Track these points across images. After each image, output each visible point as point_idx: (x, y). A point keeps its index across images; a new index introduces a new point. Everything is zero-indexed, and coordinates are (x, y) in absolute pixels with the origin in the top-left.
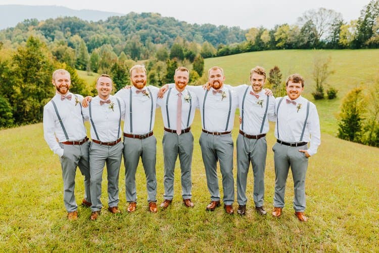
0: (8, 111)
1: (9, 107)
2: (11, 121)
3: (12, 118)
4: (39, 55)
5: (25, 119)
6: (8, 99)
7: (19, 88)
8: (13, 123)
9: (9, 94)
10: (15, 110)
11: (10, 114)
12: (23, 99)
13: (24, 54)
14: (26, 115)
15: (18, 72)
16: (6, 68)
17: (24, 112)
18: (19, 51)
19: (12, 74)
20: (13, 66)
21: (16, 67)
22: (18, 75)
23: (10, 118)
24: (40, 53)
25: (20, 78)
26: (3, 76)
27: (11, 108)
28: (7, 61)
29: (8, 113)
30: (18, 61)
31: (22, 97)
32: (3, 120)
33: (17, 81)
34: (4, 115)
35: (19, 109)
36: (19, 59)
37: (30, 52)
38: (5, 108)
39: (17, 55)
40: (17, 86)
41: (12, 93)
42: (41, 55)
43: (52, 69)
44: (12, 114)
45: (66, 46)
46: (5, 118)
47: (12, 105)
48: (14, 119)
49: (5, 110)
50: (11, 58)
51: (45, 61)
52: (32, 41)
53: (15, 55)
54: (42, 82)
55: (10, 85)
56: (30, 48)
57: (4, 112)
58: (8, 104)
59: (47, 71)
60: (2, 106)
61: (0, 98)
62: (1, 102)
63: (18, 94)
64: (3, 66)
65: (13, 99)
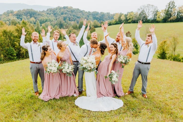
0: (14, 53)
2: (15, 57)
4: (27, 28)
5: (21, 57)
6: (14, 48)
7: (18, 43)
8: (16, 58)
9: (14, 46)
10: (17, 53)
11: (15, 54)
13: (20, 28)
14: (21, 55)
15: (17, 36)
16: (13, 34)
17: (20, 54)
18: (17, 27)
19: (14, 37)
20: (15, 33)
21: (16, 34)
22: (17, 37)
25: (18, 39)
26: (12, 38)
27: (15, 52)
28: (13, 31)
30: (18, 31)
31: (19, 47)
32: (12, 57)
34: (12, 55)
35: (19, 52)
37: (22, 27)
38: (13, 52)
40: (17, 42)
41: (16, 45)
45: (30, 23)
46: (13, 56)
47: (16, 51)
49: (13, 53)
50: (14, 30)
51: (29, 31)
52: (23, 22)
53: (16, 28)
54: (28, 40)
55: (14, 41)
56: (22, 25)
57: (12, 54)
58: (14, 50)
60: (12, 51)
61: (11, 48)
62: (11, 49)
63: (17, 46)
64: (11, 33)
65: (16, 48)
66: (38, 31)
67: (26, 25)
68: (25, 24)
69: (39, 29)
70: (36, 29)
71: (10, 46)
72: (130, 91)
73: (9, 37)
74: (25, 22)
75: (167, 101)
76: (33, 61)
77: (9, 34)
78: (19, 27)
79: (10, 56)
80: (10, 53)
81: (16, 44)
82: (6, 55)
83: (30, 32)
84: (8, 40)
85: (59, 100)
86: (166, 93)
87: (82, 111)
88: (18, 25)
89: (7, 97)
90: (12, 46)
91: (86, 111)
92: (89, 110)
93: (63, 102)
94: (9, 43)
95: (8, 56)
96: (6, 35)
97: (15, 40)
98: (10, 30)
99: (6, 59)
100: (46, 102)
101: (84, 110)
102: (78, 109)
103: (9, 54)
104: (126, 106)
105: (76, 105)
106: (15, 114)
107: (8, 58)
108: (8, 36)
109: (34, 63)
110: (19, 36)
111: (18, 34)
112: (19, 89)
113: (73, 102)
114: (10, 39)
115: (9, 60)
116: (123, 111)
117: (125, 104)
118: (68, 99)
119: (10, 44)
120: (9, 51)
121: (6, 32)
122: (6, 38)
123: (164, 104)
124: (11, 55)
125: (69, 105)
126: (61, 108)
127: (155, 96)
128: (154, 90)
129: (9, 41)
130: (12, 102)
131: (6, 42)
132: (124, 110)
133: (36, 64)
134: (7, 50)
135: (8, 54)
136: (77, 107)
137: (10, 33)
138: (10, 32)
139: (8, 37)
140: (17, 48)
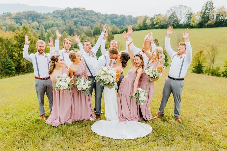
0: (12, 66)
1: (13, 64)
2: (14, 72)
3: (14, 70)
5: (21, 71)
6: (12, 60)
7: (17, 54)
8: (15, 73)
9: (12, 57)
10: (16, 66)
11: (14, 68)
12: (20, 60)
13: (20, 35)
14: (21, 68)
15: (16, 45)
16: (10, 43)
17: (20, 67)
18: (16, 33)
19: (12, 46)
20: (13, 42)
21: (15, 42)
22: (16, 47)
23: (13, 70)
24: (29, 34)
25: (18, 48)
26: (9, 47)
27: (14, 64)
28: (11, 39)
29: (13, 68)
30: (17, 39)
31: (19, 59)
32: (10, 72)
33: (16, 50)
34: (10, 69)
35: (18, 65)
36: (17, 38)
37: (23, 33)
38: (11, 65)
39: (16, 36)
40: (16, 52)
41: (14, 57)
42: (29, 35)
43: (35, 43)
44: (15, 68)
45: (32, 28)
46: (11, 70)
47: (14, 63)
48: (16, 71)
49: (11, 66)
50: (13, 37)
51: (31, 38)
52: (24, 28)
55: (12, 51)
58: (12, 62)
59: (32, 44)
60: (9, 63)
61: (8, 59)
62: (9, 61)
63: (16, 57)
64: (9, 41)
65: (14, 59)
66: (43, 38)
67: (27, 31)
68: (26, 29)
69: (43, 37)
70: (39, 36)
71: (7, 57)
72: (160, 113)
73: (6, 46)
74: (26, 27)
75: (206, 126)
76: (39, 76)
77: (6, 43)
78: (18, 33)
79: (8, 70)
80: (8, 66)
81: (14, 55)
82: (3, 68)
83: (32, 40)
84: (5, 50)
85: (71, 125)
86: (204, 116)
87: (101, 139)
88: (17, 31)
89: (6, 121)
90: (10, 58)
91: (106, 139)
92: (110, 138)
93: (76, 128)
94: (6, 53)
95: (5, 70)
96: (2, 43)
97: (14, 50)
98: (7, 38)
99: (3, 74)
100: (56, 127)
101: (103, 138)
102: (96, 136)
103: (6, 67)
104: (155, 133)
105: (93, 131)
106: (17, 143)
107: (5, 73)
108: (4, 44)
109: (41, 79)
110: (18, 45)
111: (17, 42)
112: (21, 112)
113: (89, 128)
114: (7, 49)
115: (6, 74)
116: (151, 139)
117: (154, 130)
118: (83, 124)
119: (7, 55)
120: (7, 63)
121: (2, 40)
122: (2, 47)
123: (203, 130)
124: (8, 68)
125: (84, 131)
126: (75, 135)
127: (191, 120)
128: (190, 113)
129: (7, 52)
130: (12, 127)
131: (2, 53)
132: (153, 137)
133: (43, 80)
134: (4, 62)
135: (4, 68)
136: (95, 134)
137: (7, 41)
138: (7, 39)
139: (4, 46)
140: (16, 60)
